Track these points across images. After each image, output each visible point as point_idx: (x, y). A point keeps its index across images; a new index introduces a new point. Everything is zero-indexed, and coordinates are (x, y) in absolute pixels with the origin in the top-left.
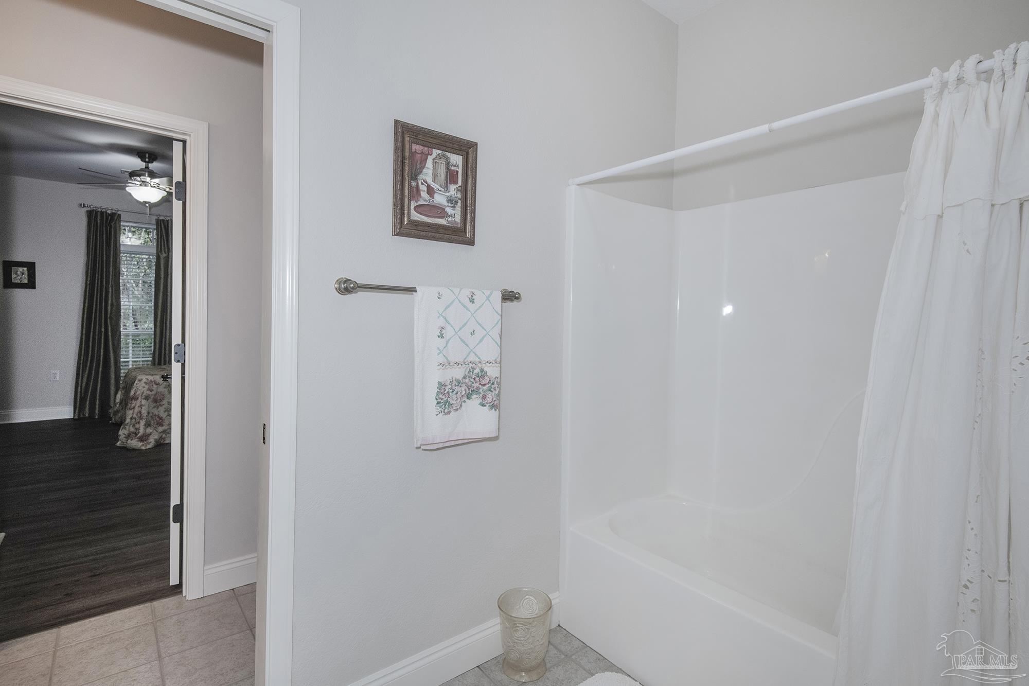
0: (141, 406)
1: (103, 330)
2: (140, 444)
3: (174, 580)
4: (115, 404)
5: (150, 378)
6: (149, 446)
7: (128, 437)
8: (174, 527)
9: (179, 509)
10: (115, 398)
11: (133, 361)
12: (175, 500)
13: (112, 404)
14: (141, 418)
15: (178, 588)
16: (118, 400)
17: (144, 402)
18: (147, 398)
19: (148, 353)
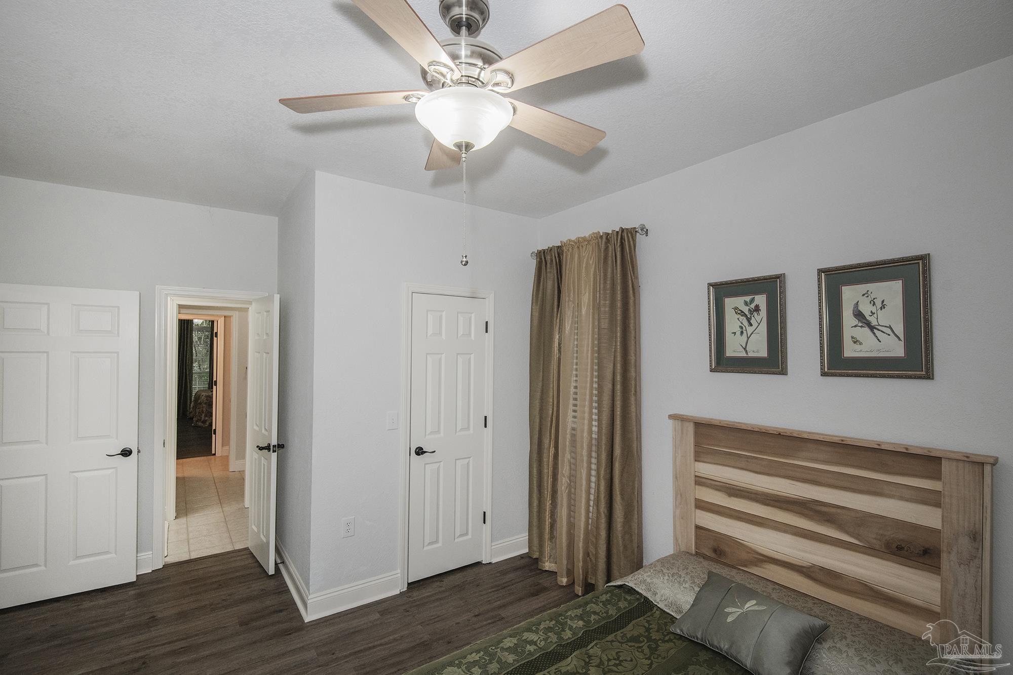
0: (203, 407)
1: (184, 371)
2: (202, 424)
3: (213, 452)
4: (190, 408)
5: (207, 394)
6: (206, 426)
7: (197, 421)
8: (214, 436)
9: (215, 430)
10: (190, 405)
11: (199, 388)
12: (214, 428)
13: (188, 409)
14: (203, 412)
15: (215, 454)
16: (192, 406)
17: (204, 405)
18: (205, 403)
19: (206, 383)
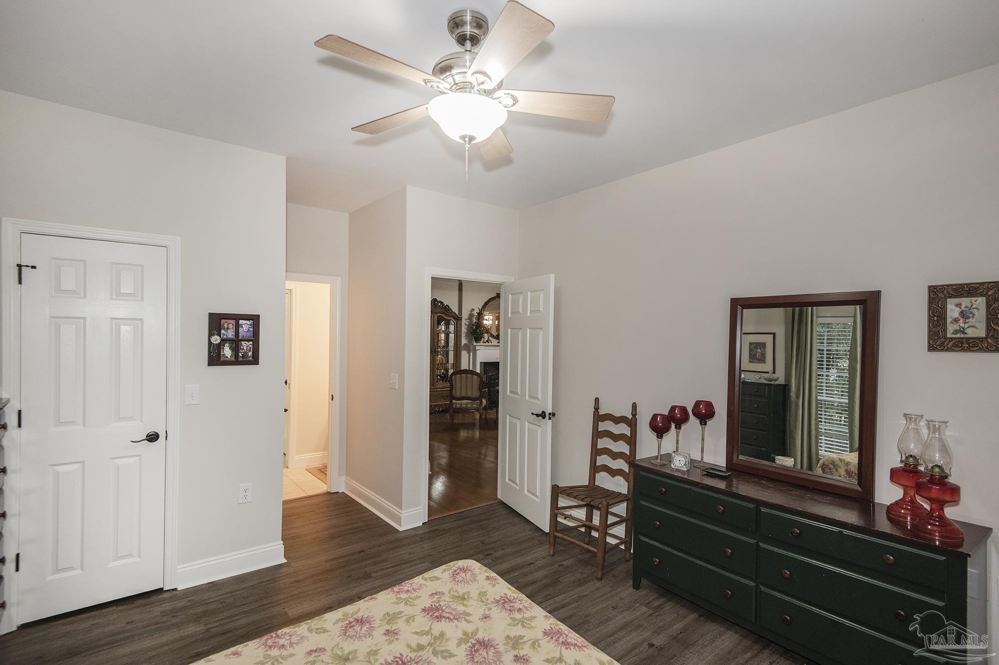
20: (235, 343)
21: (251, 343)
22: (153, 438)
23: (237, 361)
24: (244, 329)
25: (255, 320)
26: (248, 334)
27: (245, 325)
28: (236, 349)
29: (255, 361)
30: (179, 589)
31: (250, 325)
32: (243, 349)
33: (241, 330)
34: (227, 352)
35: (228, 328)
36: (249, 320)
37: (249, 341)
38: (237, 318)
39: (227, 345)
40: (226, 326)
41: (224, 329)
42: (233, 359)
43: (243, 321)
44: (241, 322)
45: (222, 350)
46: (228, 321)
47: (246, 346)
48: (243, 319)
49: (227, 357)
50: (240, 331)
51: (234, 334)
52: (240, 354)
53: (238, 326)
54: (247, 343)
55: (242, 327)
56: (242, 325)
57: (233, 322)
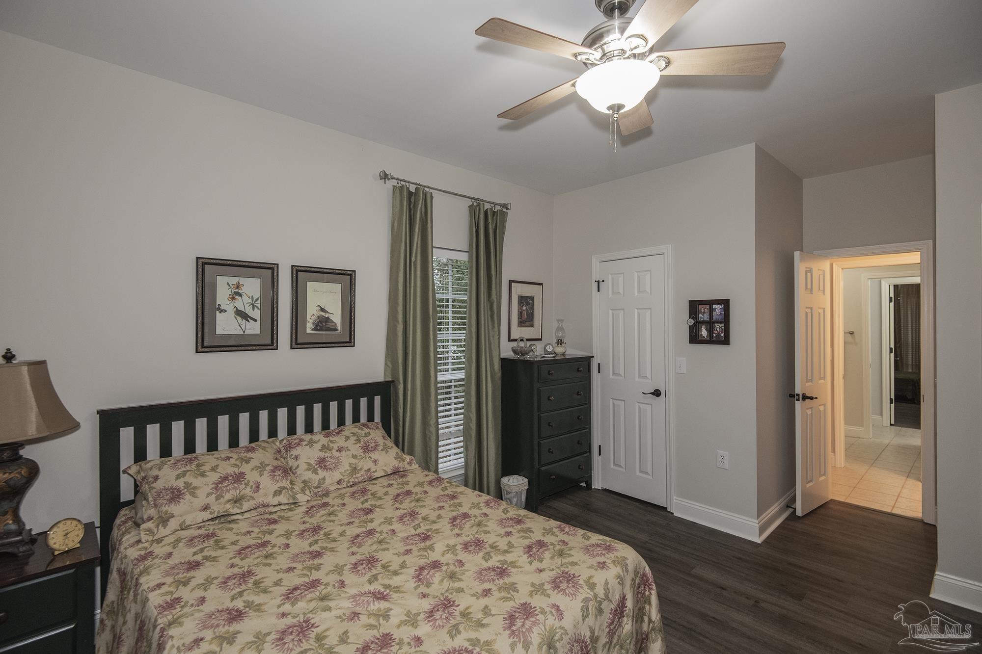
20: (710, 324)
21: (723, 325)
22: (657, 393)
23: (710, 341)
24: (718, 312)
25: (726, 303)
26: (721, 317)
27: (718, 308)
28: (710, 331)
29: (726, 341)
30: (674, 515)
31: (722, 308)
32: (717, 330)
33: (714, 313)
34: (704, 333)
35: (704, 312)
36: (720, 304)
37: (721, 323)
38: (710, 303)
39: (703, 326)
40: (703, 311)
41: (701, 313)
42: (708, 339)
43: (716, 305)
44: (714, 306)
45: (700, 331)
46: (704, 306)
47: (719, 327)
48: (716, 304)
49: (704, 337)
50: (713, 315)
51: (708, 317)
52: (714, 335)
53: (711, 311)
54: (719, 324)
55: (715, 311)
56: (715, 309)
57: (708, 307)
